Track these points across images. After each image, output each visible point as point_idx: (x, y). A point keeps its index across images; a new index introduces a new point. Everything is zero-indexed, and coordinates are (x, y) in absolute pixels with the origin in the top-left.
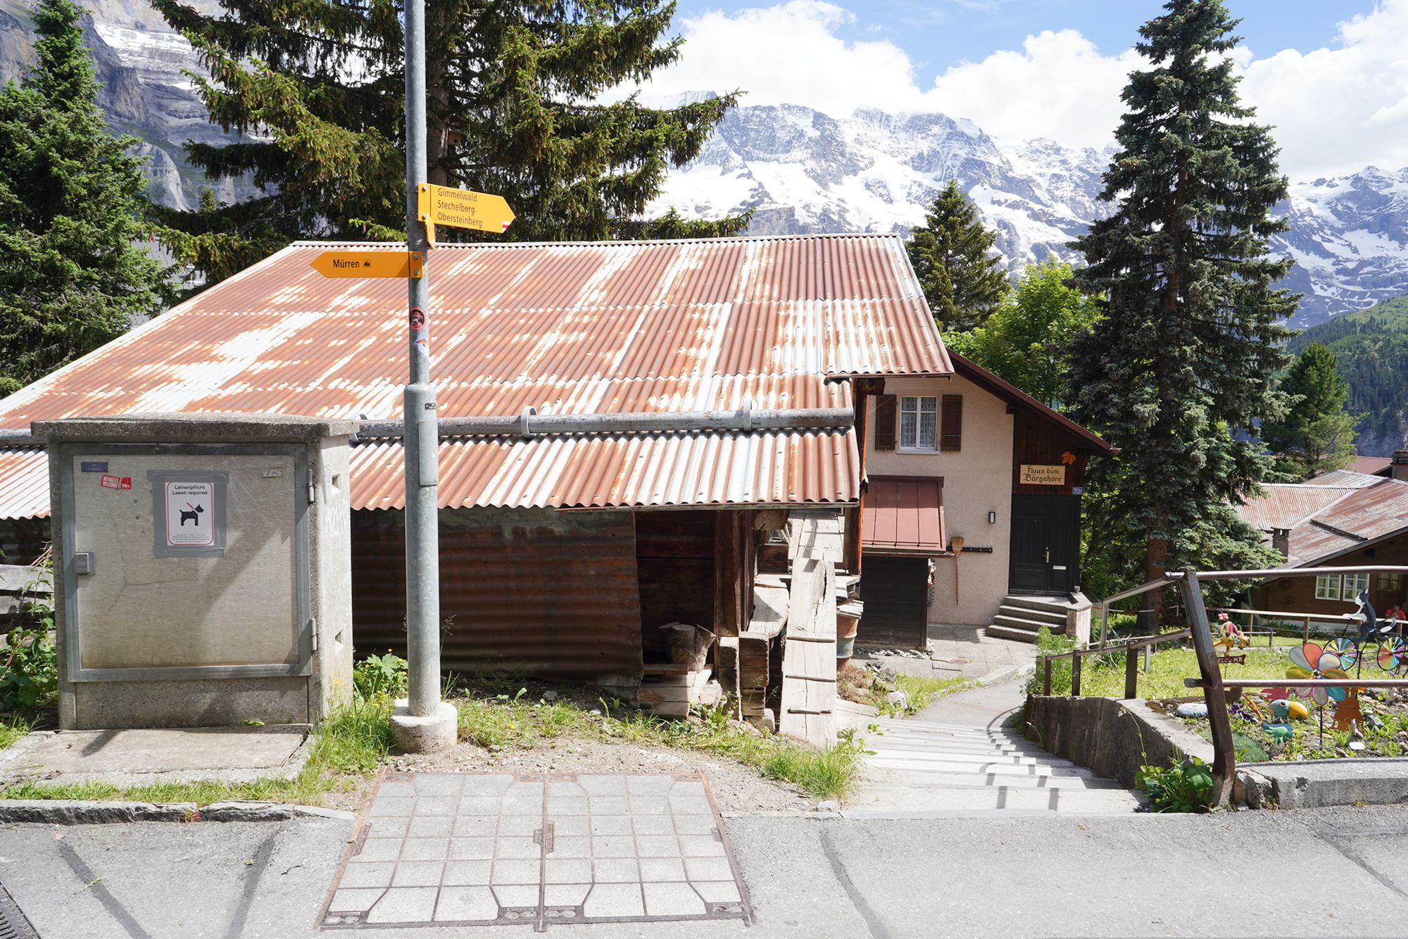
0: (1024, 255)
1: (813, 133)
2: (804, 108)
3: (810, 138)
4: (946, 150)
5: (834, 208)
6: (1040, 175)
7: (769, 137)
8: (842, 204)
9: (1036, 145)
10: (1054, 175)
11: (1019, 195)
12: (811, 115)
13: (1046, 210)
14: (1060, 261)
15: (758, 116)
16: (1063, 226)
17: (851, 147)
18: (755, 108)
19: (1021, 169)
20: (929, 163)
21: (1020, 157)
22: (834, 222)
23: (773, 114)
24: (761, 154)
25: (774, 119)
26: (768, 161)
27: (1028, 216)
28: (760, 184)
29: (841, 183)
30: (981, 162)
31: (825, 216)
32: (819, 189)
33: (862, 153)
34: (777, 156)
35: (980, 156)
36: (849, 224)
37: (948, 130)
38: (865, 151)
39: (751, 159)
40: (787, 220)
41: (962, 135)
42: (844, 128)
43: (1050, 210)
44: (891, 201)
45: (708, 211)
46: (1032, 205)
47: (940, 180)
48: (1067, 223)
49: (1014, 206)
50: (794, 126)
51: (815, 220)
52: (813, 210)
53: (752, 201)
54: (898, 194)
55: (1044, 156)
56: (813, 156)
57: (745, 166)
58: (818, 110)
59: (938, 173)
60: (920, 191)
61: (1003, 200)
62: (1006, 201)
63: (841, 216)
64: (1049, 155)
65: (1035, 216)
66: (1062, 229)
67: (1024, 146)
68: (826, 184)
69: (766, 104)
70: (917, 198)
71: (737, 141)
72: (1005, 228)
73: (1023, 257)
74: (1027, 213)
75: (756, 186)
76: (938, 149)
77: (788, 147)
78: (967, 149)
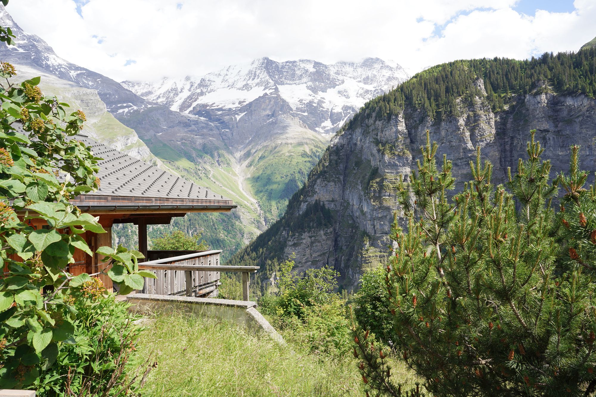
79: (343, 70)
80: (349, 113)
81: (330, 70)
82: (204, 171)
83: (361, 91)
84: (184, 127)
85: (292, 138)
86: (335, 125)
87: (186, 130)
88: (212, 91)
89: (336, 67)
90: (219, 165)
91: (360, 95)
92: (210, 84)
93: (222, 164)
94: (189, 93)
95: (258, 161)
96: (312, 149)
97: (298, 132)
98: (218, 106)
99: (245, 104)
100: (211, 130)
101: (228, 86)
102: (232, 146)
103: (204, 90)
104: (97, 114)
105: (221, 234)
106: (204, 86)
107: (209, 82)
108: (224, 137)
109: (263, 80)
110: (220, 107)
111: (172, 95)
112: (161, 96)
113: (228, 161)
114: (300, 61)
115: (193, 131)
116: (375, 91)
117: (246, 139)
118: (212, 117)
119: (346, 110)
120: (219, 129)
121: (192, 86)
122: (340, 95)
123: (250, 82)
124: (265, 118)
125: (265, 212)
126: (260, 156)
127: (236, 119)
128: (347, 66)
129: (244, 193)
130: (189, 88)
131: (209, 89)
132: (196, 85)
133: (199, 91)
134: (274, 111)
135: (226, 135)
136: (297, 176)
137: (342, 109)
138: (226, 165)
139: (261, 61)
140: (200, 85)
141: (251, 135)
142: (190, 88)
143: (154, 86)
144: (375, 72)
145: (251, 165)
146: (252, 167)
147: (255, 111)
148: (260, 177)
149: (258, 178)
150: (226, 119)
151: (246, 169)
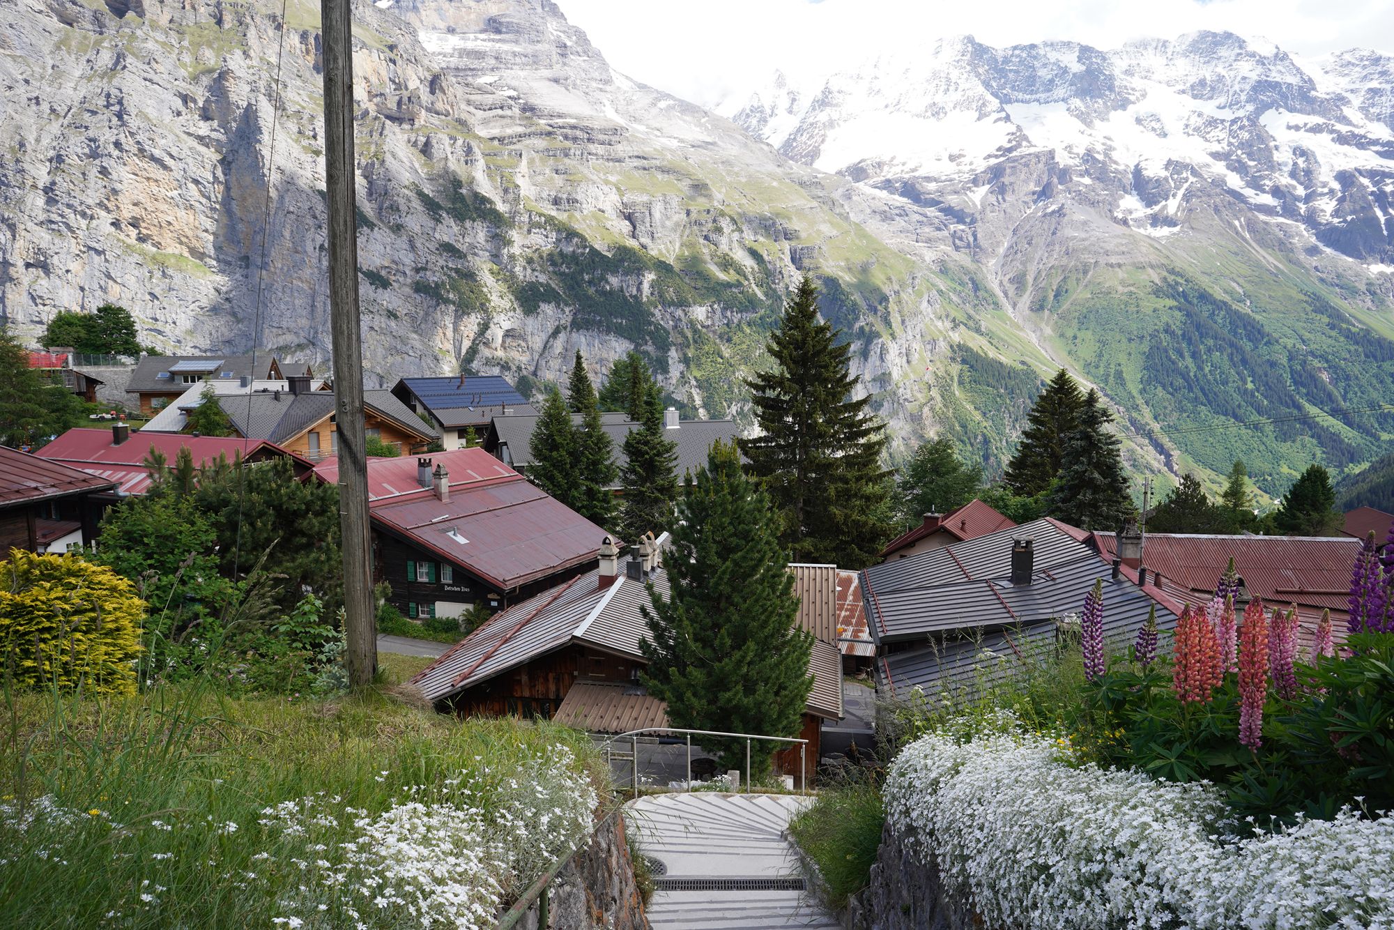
0: (1324, 185)
1: (1076, 68)
2: (1069, 43)
3: (1074, 75)
4: (1232, 73)
5: (1099, 147)
6: (1352, 91)
7: (1029, 77)
8: (1109, 143)
9: (1347, 57)
10: (1371, 90)
11: (1324, 116)
12: (1077, 49)
13: (1357, 131)
14: (1372, 188)
15: (1018, 56)
16: (1378, 148)
17: (1121, 80)
18: (1015, 48)
19: (1325, 86)
20: (1213, 89)
21: (1327, 72)
22: (1099, 162)
23: (1034, 53)
24: (1020, 96)
25: (1035, 58)
26: (1028, 102)
27: (1333, 140)
28: (1018, 127)
29: (1108, 120)
30: (1277, 83)
31: (1089, 157)
32: (1083, 127)
33: (1133, 86)
34: (1038, 96)
35: (1275, 76)
36: (1116, 163)
37: (1237, 51)
38: (1136, 82)
39: (1009, 101)
40: (1046, 164)
41: (1253, 55)
42: (1115, 60)
43: (1361, 132)
44: (1165, 135)
45: (962, 159)
46: (1339, 127)
47: (1224, 107)
48: (1383, 145)
49: (1316, 129)
50: (1057, 63)
51: (1077, 161)
52: (1075, 150)
53: (1009, 145)
54: (1174, 126)
55: (1358, 69)
56: (1076, 95)
57: (1003, 110)
58: (1084, 43)
59: (1222, 100)
60: (1200, 122)
61: (1301, 124)
62: (1306, 124)
63: (1106, 155)
64: (1364, 67)
65: (1342, 139)
66: (1377, 152)
67: (1332, 59)
68: (1091, 122)
69: (1027, 43)
70: (1197, 129)
71: (994, 84)
72: (1302, 156)
73: (1324, 186)
74: (1331, 136)
75: (1014, 129)
76: (1223, 72)
77: (1050, 85)
78: (1260, 69)
79: (1143, 63)
80: (1186, 180)
81: (1111, 64)
83: (1195, 121)
86: (1156, 208)
88: (851, 116)
89: (1124, 56)
91: (1194, 130)
92: (844, 100)
94: (795, 121)
95: (1057, 300)
96: (1165, 278)
101: (887, 107)
103: (835, 116)
107: (841, 96)
108: (958, 242)
109: (970, 93)
111: (754, 122)
114: (1045, 44)
115: (906, 231)
116: (1234, 122)
117: (998, 244)
118: (922, 197)
119: (1179, 173)
120: (945, 226)
121: (794, 100)
122: (1141, 128)
123: (940, 98)
124: (1026, 199)
125: (1128, 410)
126: (1055, 288)
128: (1151, 50)
130: (787, 105)
131: (844, 113)
132: (805, 103)
134: (1048, 183)
135: (961, 239)
136: (1165, 339)
137: (1166, 168)
138: (994, 306)
139: (959, 47)
141: (1004, 236)
142: (792, 107)
144: (1221, 70)
145: (1042, 308)
146: (1047, 312)
147: (1011, 184)
148: (1079, 334)
149: (1075, 337)
150: (953, 200)
151: (1033, 315)
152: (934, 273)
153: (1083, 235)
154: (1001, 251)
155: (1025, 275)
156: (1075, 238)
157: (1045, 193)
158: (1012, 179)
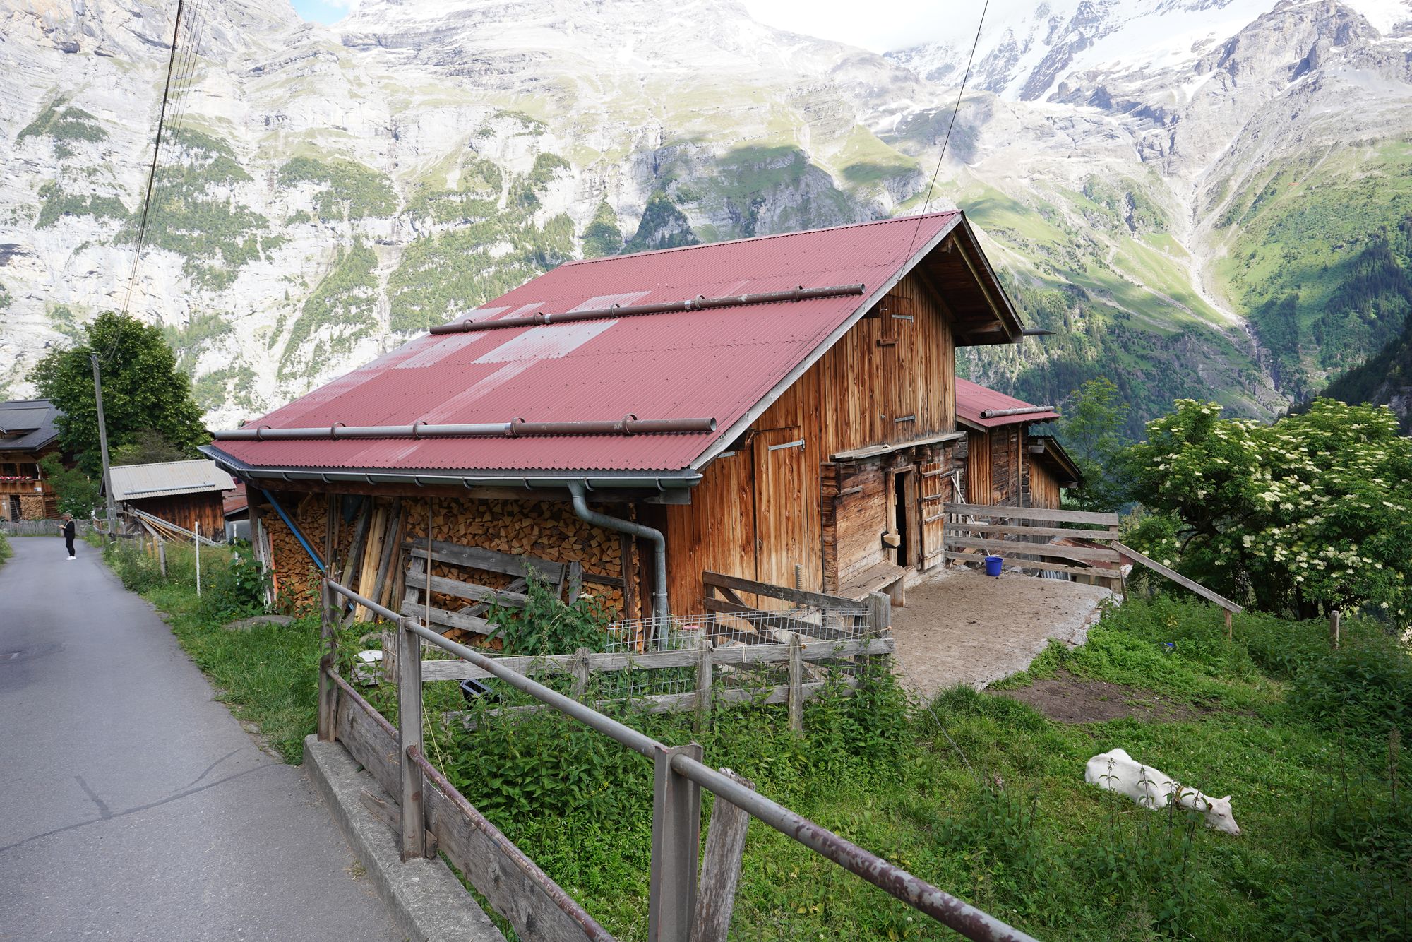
82: (1090, 249)
84: (1039, 138)
85: (1376, 125)
87: (1041, 145)
88: (1111, 29)
90: (1133, 228)
92: (1106, 12)
93: (1139, 225)
94: (1046, 51)
95: (1254, 208)
97: (1401, 101)
98: (1127, 69)
99: (1211, 47)
100: (1112, 137)
101: (1159, 7)
102: (1170, 174)
103: (1089, 33)
104: (838, 133)
105: (1141, 412)
106: (1086, 22)
107: (1103, 8)
108: (1147, 152)
110: (1136, 68)
111: (1001, 62)
112: (974, 71)
113: (1160, 217)
115: (1062, 146)
117: (1213, 147)
118: (1113, 102)
120: (1132, 133)
121: (1053, 28)
124: (1277, 78)
125: (1275, 352)
126: (1258, 192)
127: (1183, 97)
129: (1208, 301)
130: (1045, 36)
131: (1102, 28)
132: (1065, 23)
133: (1073, 38)
134: (1313, 51)
135: (1151, 147)
138: (1153, 228)
140: (1076, 22)
141: (1229, 135)
142: (1050, 36)
143: (955, 51)
145: (1229, 221)
146: (1234, 225)
147: (1246, 60)
148: (1262, 251)
149: (1253, 256)
150: (1153, 99)
151: (1215, 232)
152: (1064, 192)
153: (1337, 109)
154: (1218, 155)
155: (1227, 180)
156: (1321, 116)
157: (1307, 64)
158: (1248, 54)
